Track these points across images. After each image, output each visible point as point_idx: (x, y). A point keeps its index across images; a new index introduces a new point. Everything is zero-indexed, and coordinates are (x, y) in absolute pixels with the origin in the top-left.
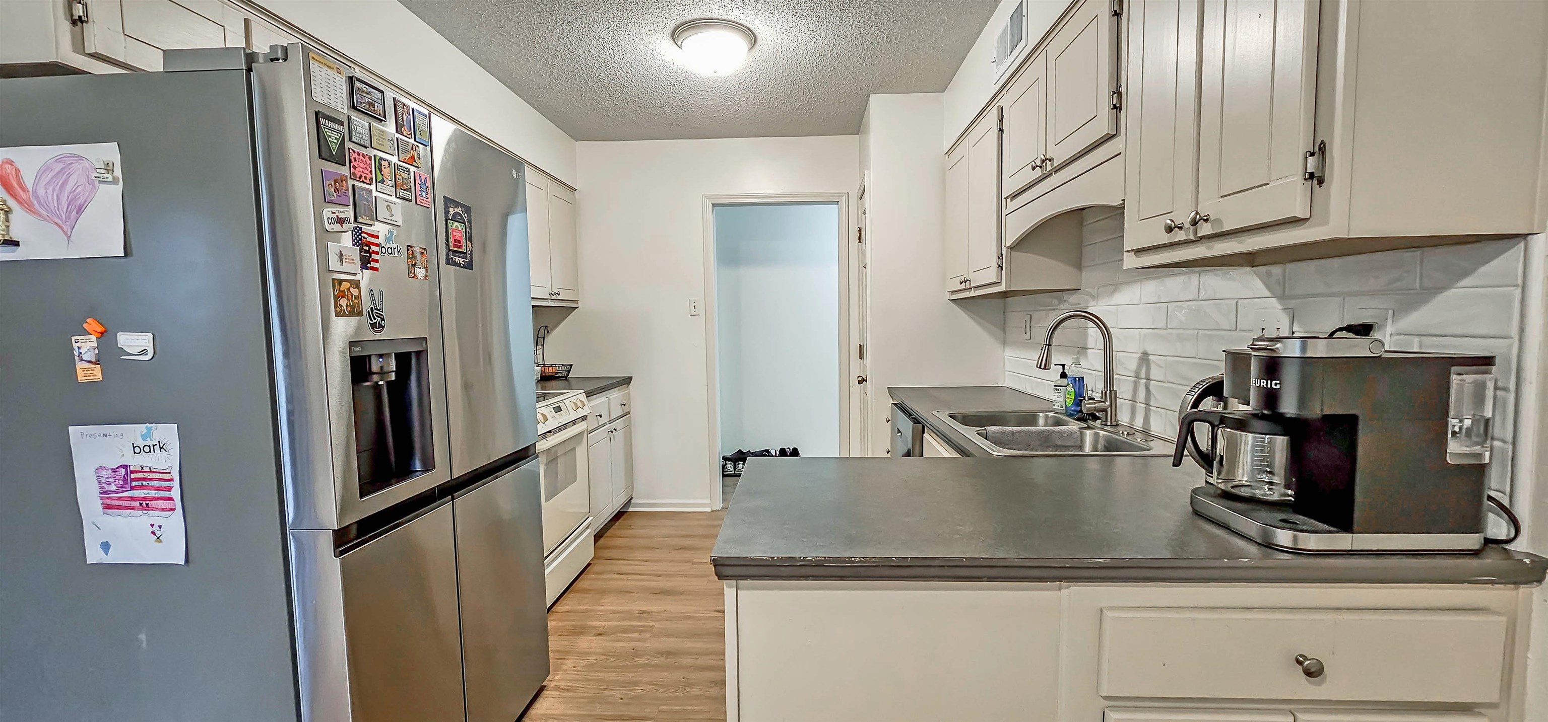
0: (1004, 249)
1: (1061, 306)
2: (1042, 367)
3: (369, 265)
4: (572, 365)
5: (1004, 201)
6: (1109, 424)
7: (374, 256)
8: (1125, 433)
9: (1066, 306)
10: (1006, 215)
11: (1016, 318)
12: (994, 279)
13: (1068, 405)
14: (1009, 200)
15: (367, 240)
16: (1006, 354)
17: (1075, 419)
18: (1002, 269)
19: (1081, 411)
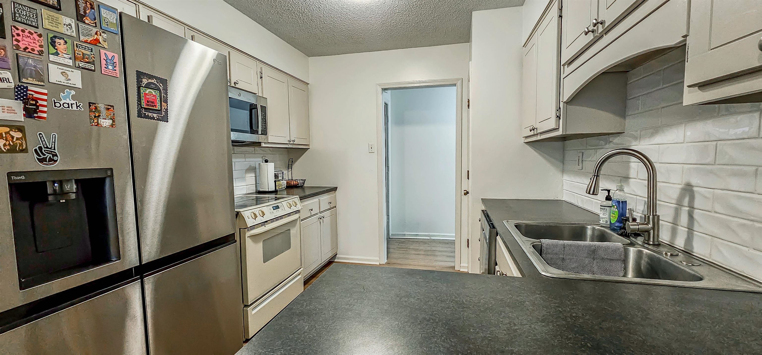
0: (562, 104)
1: (607, 146)
2: (591, 192)
3: (35, 115)
4: (305, 180)
5: (562, 67)
6: (651, 243)
7: (41, 108)
8: (669, 254)
9: (611, 145)
10: (564, 79)
11: (571, 155)
12: (553, 126)
13: (613, 222)
14: (566, 66)
15: (34, 96)
16: (564, 178)
17: (618, 234)
18: (560, 119)
19: (624, 228)
